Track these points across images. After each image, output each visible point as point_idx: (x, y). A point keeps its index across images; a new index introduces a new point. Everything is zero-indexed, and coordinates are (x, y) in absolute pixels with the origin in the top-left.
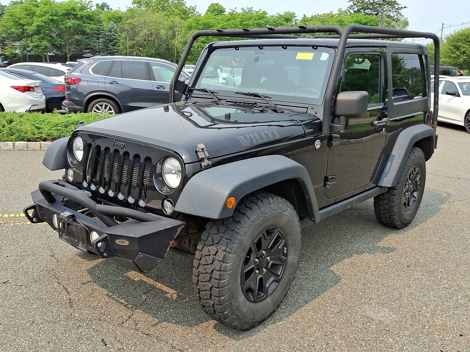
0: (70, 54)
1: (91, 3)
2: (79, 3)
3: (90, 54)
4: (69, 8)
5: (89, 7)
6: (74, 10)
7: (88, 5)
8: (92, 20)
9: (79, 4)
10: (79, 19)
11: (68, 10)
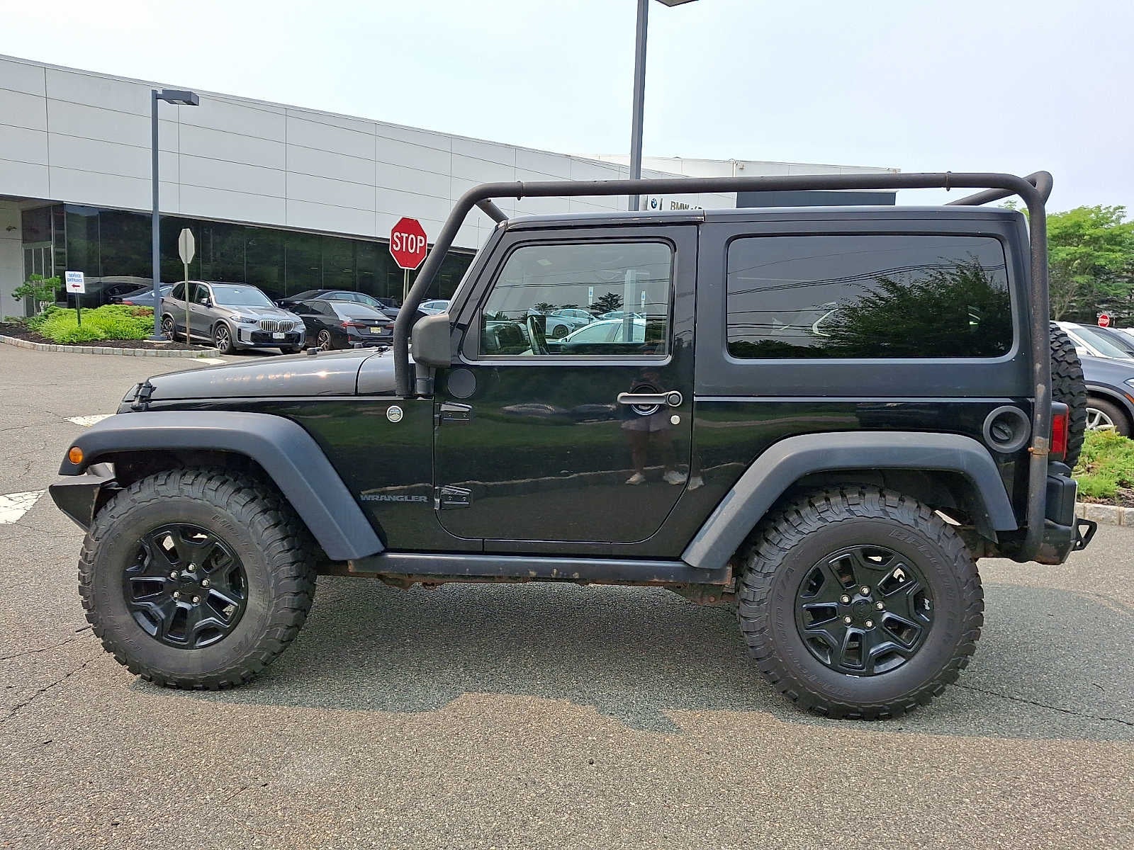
0: (1062, 312)
1: (1120, 210)
2: (1093, 212)
3: (1110, 312)
4: (1068, 224)
5: (1114, 217)
6: (1080, 226)
7: (1113, 213)
8: (1120, 244)
9: (1093, 215)
10: (1087, 244)
11: (1065, 227)
